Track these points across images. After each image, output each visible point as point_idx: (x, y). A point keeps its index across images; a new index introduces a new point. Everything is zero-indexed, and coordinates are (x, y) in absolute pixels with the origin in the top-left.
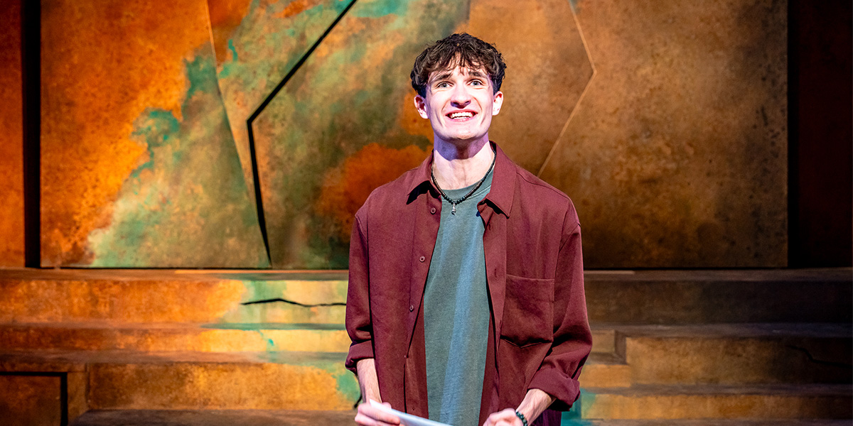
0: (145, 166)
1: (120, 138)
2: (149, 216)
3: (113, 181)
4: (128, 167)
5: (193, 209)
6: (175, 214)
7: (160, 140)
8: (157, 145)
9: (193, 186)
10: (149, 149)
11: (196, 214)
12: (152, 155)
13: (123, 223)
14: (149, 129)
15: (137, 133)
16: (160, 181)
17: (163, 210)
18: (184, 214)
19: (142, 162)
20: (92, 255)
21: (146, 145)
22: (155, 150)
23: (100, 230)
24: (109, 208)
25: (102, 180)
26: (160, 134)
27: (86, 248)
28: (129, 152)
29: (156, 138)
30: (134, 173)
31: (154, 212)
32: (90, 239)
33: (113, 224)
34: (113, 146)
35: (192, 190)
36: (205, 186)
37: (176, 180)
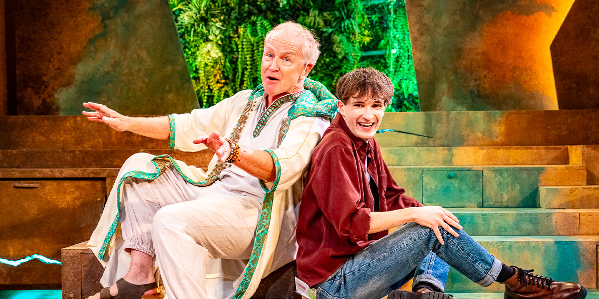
0: (99, 36)
1: (79, 13)
2: (104, 76)
3: (74, 48)
4: (86, 37)
5: (139, 70)
6: (124, 75)
7: (112, 14)
8: (109, 18)
9: (139, 51)
10: (102, 21)
11: (141, 74)
12: (105, 26)
13: (82, 82)
14: (103, 5)
15: (93, 8)
16: (112, 48)
17: (115, 71)
18: (132, 74)
19: (97, 32)
20: (58, 109)
21: (100, 18)
22: (108, 22)
23: (64, 88)
24: (71, 70)
25: (65, 47)
26: (111, 9)
27: (53, 103)
28: (87, 24)
29: (109, 12)
30: (91, 41)
31: (108, 73)
32: (56, 96)
33: (75, 83)
34: (73, 20)
35: (138, 55)
36: (148, 52)
37: (125, 47)
